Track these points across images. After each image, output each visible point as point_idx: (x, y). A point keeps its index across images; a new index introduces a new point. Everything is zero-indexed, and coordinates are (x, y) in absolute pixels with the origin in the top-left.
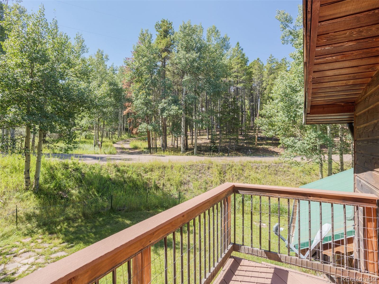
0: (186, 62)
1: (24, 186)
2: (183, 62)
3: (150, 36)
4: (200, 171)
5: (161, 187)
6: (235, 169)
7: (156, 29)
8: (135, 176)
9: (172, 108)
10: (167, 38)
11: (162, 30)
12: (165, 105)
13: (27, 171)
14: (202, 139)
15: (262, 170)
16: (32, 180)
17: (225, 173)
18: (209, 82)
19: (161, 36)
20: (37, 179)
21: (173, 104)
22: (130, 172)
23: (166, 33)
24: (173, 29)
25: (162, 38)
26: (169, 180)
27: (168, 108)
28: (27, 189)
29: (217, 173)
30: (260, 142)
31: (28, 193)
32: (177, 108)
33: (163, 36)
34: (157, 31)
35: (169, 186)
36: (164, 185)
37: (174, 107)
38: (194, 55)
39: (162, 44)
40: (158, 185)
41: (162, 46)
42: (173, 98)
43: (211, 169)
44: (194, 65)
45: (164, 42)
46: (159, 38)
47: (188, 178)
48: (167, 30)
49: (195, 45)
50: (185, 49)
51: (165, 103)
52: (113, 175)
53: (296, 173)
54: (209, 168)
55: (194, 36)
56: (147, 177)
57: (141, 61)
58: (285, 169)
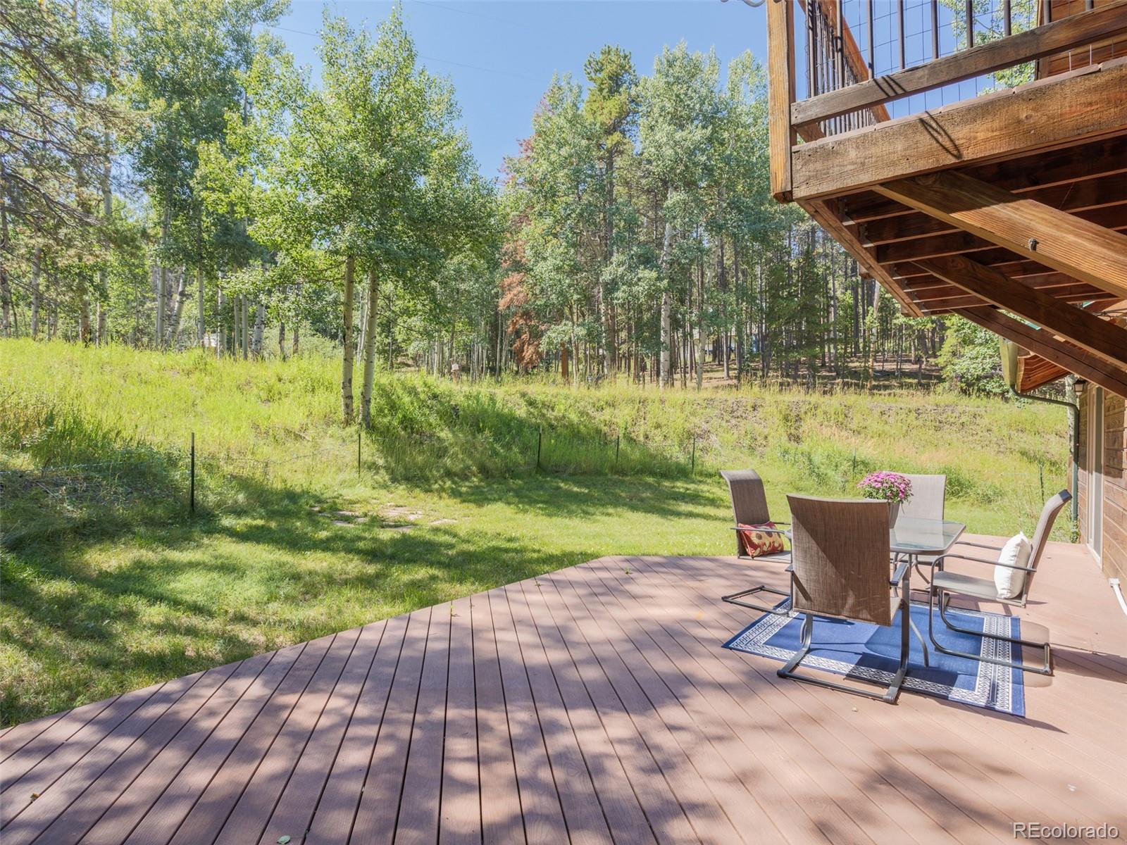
0: (676, 153)
1: (341, 415)
2: (668, 152)
3: (576, 90)
4: (732, 412)
5: (642, 439)
6: (825, 413)
7: (589, 74)
8: (574, 417)
9: (640, 275)
10: (620, 94)
11: (603, 75)
12: (621, 270)
13: (348, 382)
14: (711, 378)
15: (899, 417)
16: (357, 403)
17: (799, 419)
18: (738, 208)
19: (601, 90)
20: (366, 402)
21: (642, 267)
22: (562, 407)
23: (616, 83)
24: (634, 71)
25: (604, 97)
26: (658, 426)
27: (628, 277)
28: (348, 423)
29: (778, 419)
30: (881, 383)
31: (353, 429)
32: (654, 274)
33: (606, 90)
34: (591, 79)
35: (659, 438)
36: (647, 437)
37: (648, 274)
38: (697, 133)
39: (605, 111)
40: (633, 435)
41: (605, 118)
42: (640, 251)
43: (760, 409)
44: (696, 160)
45: (612, 106)
46: (594, 98)
47: (705, 426)
48: (618, 74)
49: (698, 106)
50: (671, 119)
51: (621, 264)
52: (521, 412)
53: (995, 429)
54: (754, 408)
55: (696, 84)
56: (602, 418)
57: (553, 157)
58: (963, 419)
